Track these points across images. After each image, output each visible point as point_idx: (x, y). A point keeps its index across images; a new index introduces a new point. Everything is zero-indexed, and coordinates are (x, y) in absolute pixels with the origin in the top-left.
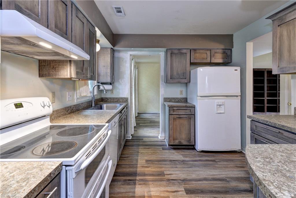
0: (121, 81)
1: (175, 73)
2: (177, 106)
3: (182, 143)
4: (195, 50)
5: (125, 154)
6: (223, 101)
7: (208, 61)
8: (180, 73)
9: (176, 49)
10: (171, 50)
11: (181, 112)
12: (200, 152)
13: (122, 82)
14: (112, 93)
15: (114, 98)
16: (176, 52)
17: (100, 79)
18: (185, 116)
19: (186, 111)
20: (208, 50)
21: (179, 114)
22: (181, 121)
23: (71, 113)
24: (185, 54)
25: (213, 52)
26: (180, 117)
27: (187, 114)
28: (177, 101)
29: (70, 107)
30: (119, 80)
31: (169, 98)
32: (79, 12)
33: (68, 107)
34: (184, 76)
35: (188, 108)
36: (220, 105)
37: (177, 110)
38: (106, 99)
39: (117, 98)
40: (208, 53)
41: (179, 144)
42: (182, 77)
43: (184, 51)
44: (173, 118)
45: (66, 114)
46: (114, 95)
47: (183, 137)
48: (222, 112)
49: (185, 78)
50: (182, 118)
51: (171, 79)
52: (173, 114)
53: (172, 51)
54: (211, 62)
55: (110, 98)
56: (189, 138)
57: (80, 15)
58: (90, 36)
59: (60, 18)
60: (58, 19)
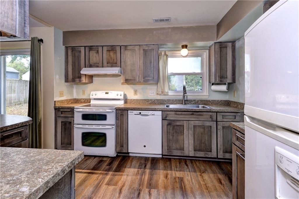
0: (241, 79)
14: (234, 95)
17: (210, 79)
30: (239, 79)
32: (129, 46)
57: (129, 48)
58: (145, 54)
59: (111, 58)
60: (110, 59)
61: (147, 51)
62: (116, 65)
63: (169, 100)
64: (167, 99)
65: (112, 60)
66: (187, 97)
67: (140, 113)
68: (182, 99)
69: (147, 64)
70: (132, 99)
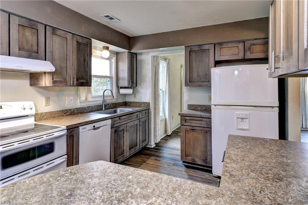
0: (143, 84)
1: (195, 75)
2: (189, 115)
3: (196, 161)
4: (220, 44)
5: (131, 161)
6: (247, 113)
7: (241, 56)
8: (201, 74)
9: (197, 45)
10: (189, 47)
11: (195, 124)
12: (216, 177)
13: (144, 86)
14: (135, 97)
15: (136, 102)
16: (196, 49)
17: (119, 84)
18: (200, 128)
19: (201, 122)
20: (239, 42)
21: (192, 125)
22: (195, 134)
23: (71, 115)
24: (208, 51)
25: (248, 44)
26: (193, 129)
27: (202, 126)
28: (204, 109)
29: (70, 110)
30: (141, 84)
31: (194, 105)
32: (58, 30)
33: (66, 110)
34: (206, 78)
35: (204, 119)
36: (242, 119)
37: (190, 120)
38: (130, 104)
39: (139, 103)
40: (241, 46)
41: (193, 162)
42: (203, 80)
43: (206, 47)
44: (185, 129)
45: (63, 116)
46: (137, 100)
47: (198, 154)
48: (244, 128)
49: (208, 81)
50: (195, 131)
51: (189, 82)
52: (184, 125)
53: (191, 49)
54: (245, 58)
55: (133, 102)
56: (205, 157)
57: (59, 32)
58: (79, 48)
59: (27, 41)
60: (25, 43)
61: (80, 44)
62: (36, 56)
63: (89, 107)
64: (88, 106)
65: (30, 45)
66: (106, 101)
67: (94, 126)
68: (102, 104)
69: (80, 62)
70: (42, 113)
